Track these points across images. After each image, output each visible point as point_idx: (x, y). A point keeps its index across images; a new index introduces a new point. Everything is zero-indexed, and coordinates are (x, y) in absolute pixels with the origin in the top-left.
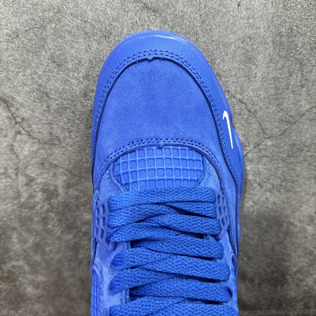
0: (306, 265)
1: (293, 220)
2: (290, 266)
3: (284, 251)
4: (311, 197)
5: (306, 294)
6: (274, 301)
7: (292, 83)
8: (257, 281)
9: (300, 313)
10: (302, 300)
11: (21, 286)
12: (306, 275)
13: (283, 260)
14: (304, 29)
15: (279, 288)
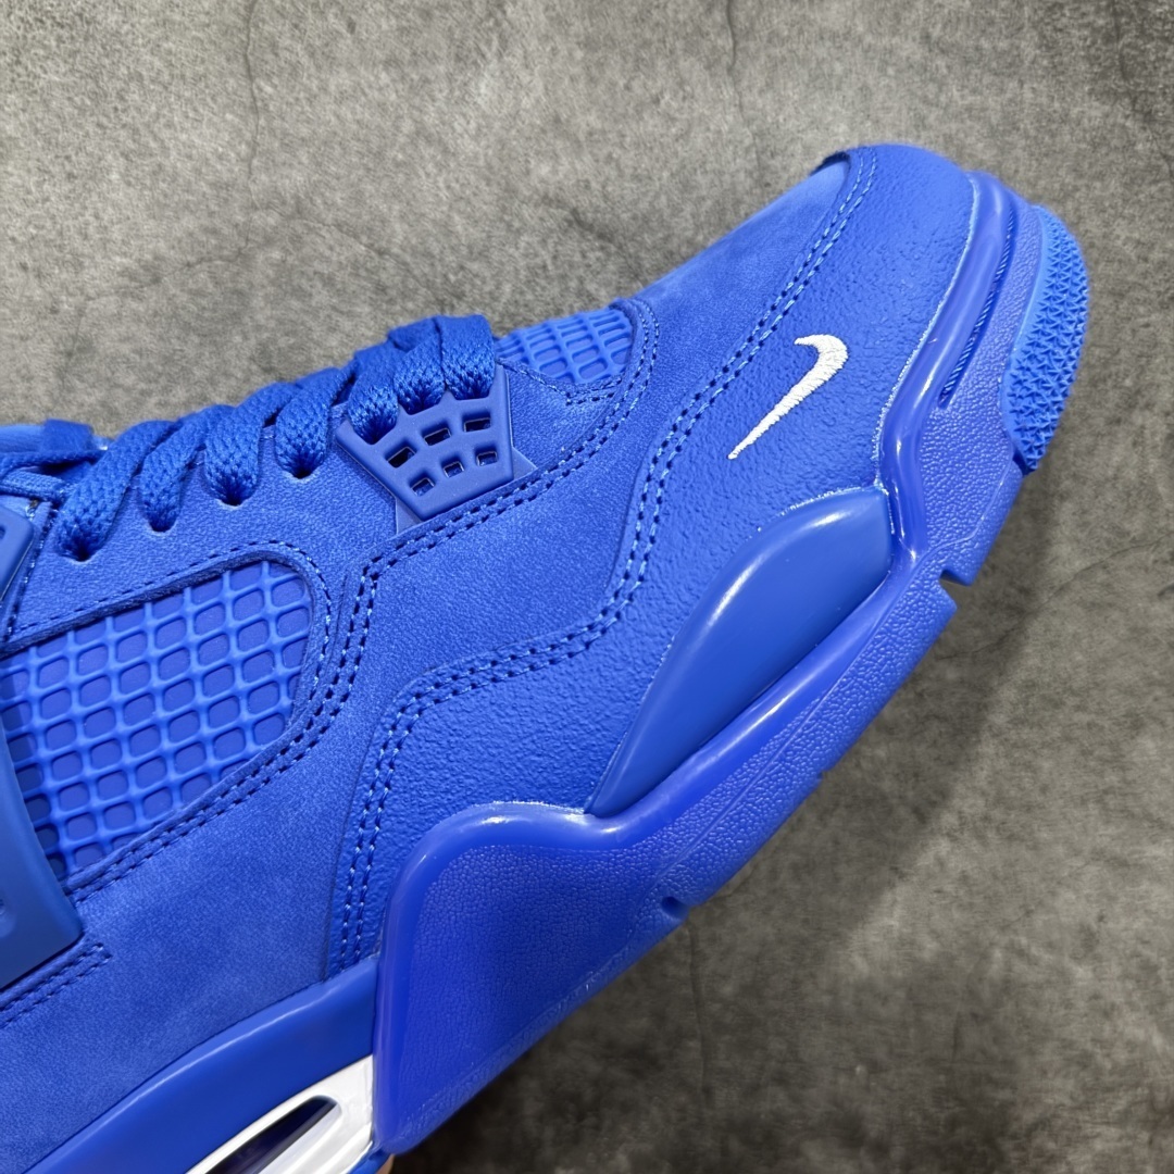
0: (1068, 1102)
1: (1024, 941)
2: (1013, 1104)
3: (995, 1050)
4: (1087, 864)
8: (897, 1153)
12: (1069, 1139)
13: (990, 1080)
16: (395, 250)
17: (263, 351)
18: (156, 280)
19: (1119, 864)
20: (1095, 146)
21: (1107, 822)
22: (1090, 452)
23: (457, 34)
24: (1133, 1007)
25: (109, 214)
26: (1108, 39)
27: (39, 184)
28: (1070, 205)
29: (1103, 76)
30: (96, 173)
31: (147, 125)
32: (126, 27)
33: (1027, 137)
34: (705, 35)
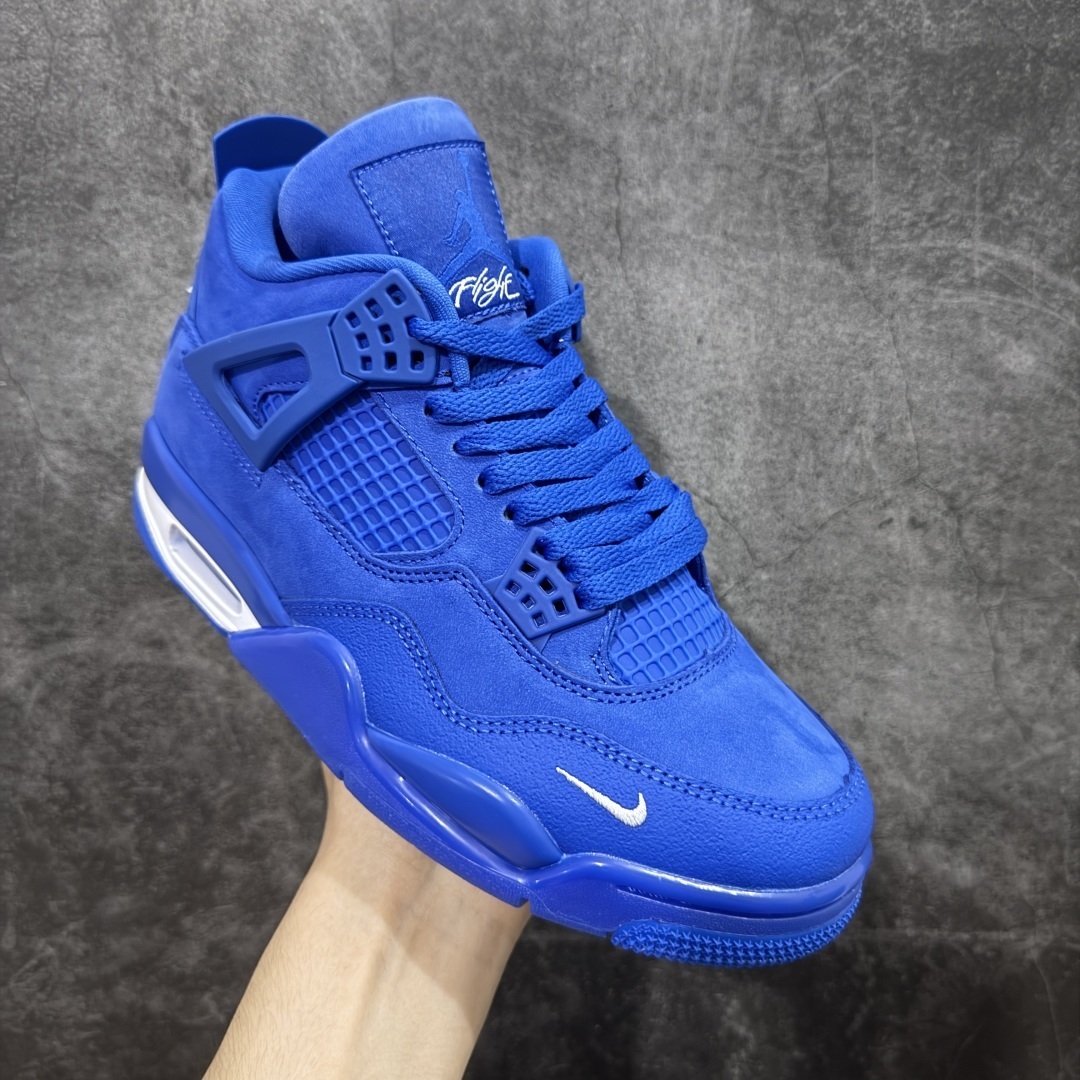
4: (853, 682)
7: (798, 470)
11: (273, 869)
14: (814, 378)
19: (872, 681)
20: (822, 284)
21: (863, 657)
22: (832, 450)
24: (890, 766)
26: (825, 227)
28: (810, 317)
29: (824, 246)
33: (784, 283)
34: (605, 241)
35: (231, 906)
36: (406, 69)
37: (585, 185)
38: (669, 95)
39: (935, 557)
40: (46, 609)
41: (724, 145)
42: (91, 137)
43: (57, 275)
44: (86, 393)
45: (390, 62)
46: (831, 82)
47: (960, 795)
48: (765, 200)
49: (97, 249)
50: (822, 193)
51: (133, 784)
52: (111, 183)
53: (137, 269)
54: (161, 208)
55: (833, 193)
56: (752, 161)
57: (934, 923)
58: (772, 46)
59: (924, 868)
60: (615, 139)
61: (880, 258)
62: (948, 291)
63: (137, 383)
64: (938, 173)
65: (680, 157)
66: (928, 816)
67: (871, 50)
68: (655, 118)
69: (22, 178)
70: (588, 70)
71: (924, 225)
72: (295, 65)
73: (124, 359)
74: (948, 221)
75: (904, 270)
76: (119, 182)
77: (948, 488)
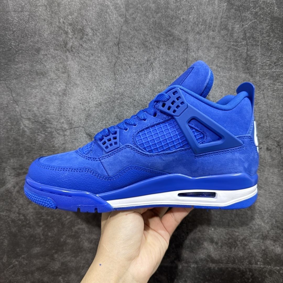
0: (248, 235)
2: (239, 235)
5: (249, 254)
6: (230, 258)
8: (220, 244)
9: (247, 267)
10: (247, 258)
11: (81, 242)
12: (249, 242)
15: (233, 249)
16: (137, 100)
17: (117, 115)
18: (101, 105)
23: (146, 68)
24: (258, 218)
25: (93, 95)
26: (245, 65)
27: (83, 91)
29: (245, 70)
30: (92, 89)
31: (99, 82)
32: (96, 68)
33: (233, 80)
34: (183, 67)
35: (68, 252)
36: (129, 17)
37: (178, 51)
38: (202, 27)
39: (273, 159)
40: (20, 165)
41: (217, 41)
42: (40, 34)
43: (28, 72)
44: (35, 105)
45: (125, 15)
46: (248, 24)
47: (278, 227)
48: (229, 57)
49: (40, 65)
50: (244, 55)
51: (42, 216)
52: (45, 47)
53: (51, 71)
54: (59, 54)
55: (248, 55)
56: (225, 46)
57: (269, 264)
58: (232, 14)
59: (267, 248)
60: (187, 38)
61: (260, 74)
62: (279, 84)
63: (49, 103)
64: (278, 50)
65: (205, 44)
66: (268, 233)
67: (260, 15)
68: (198, 33)
69: (20, 45)
70: (180, 19)
71: (273, 65)
72: (98, 15)
73: (46, 96)
74: (280, 64)
75: (267, 77)
76: (47, 46)
77: (278, 140)
